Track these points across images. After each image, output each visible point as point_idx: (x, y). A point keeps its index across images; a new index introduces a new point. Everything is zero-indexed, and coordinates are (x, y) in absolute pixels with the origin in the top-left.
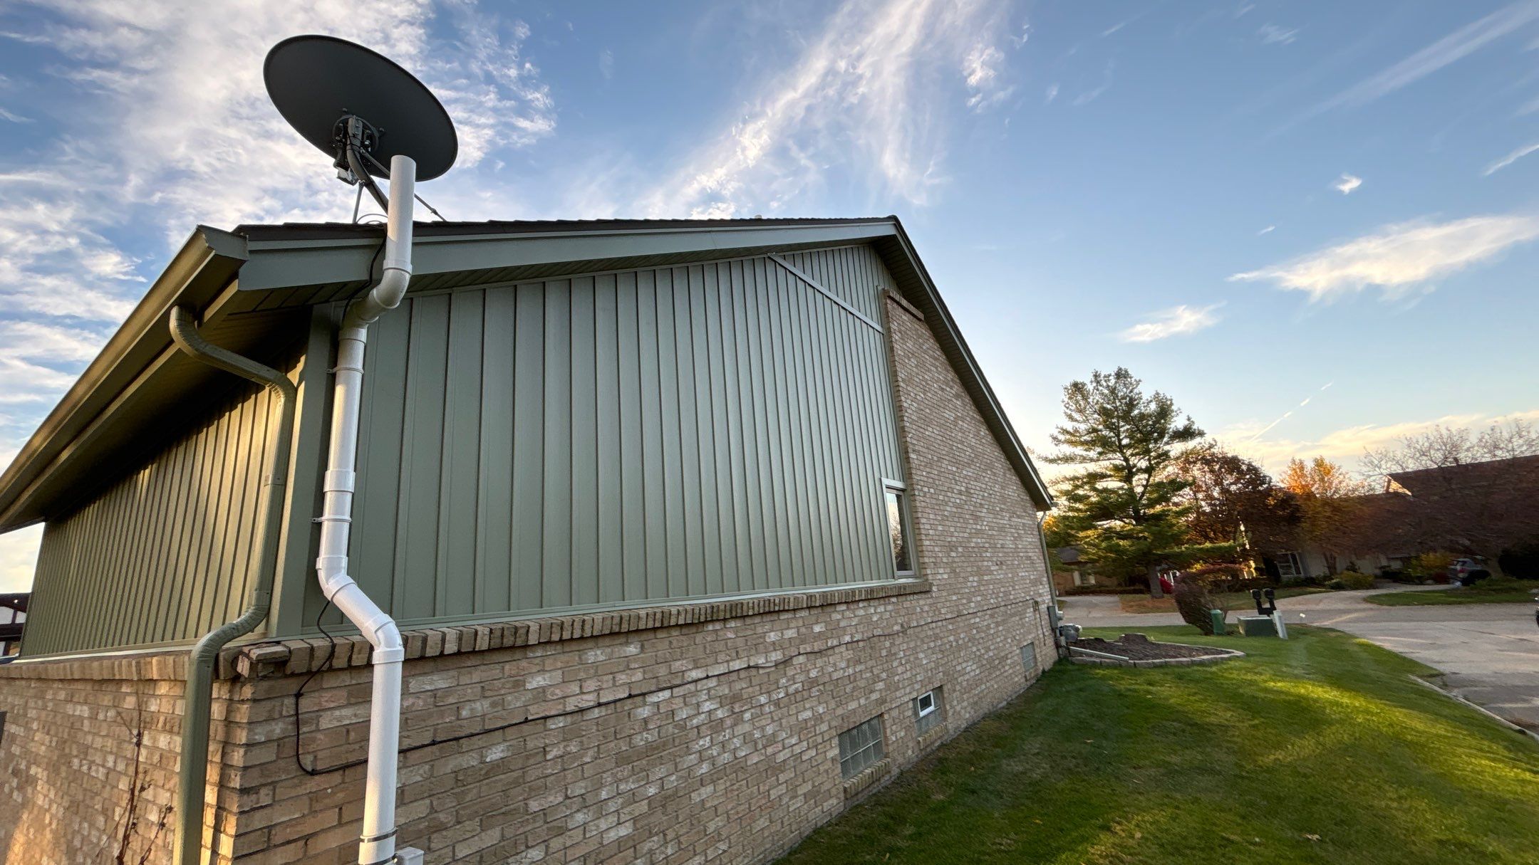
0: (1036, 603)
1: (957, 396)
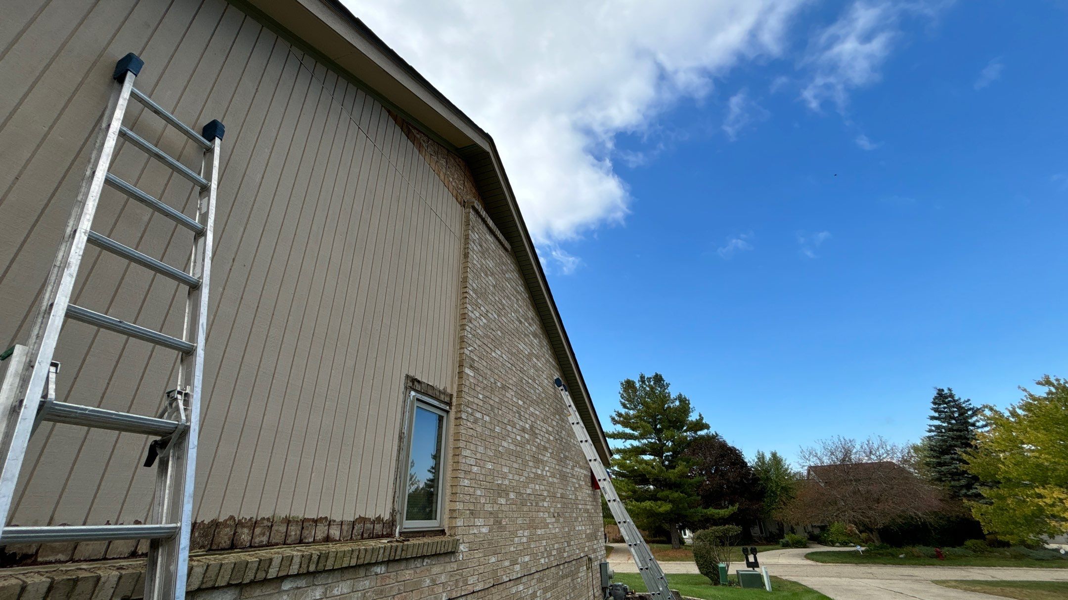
0: (590, 559)
1: (535, 335)
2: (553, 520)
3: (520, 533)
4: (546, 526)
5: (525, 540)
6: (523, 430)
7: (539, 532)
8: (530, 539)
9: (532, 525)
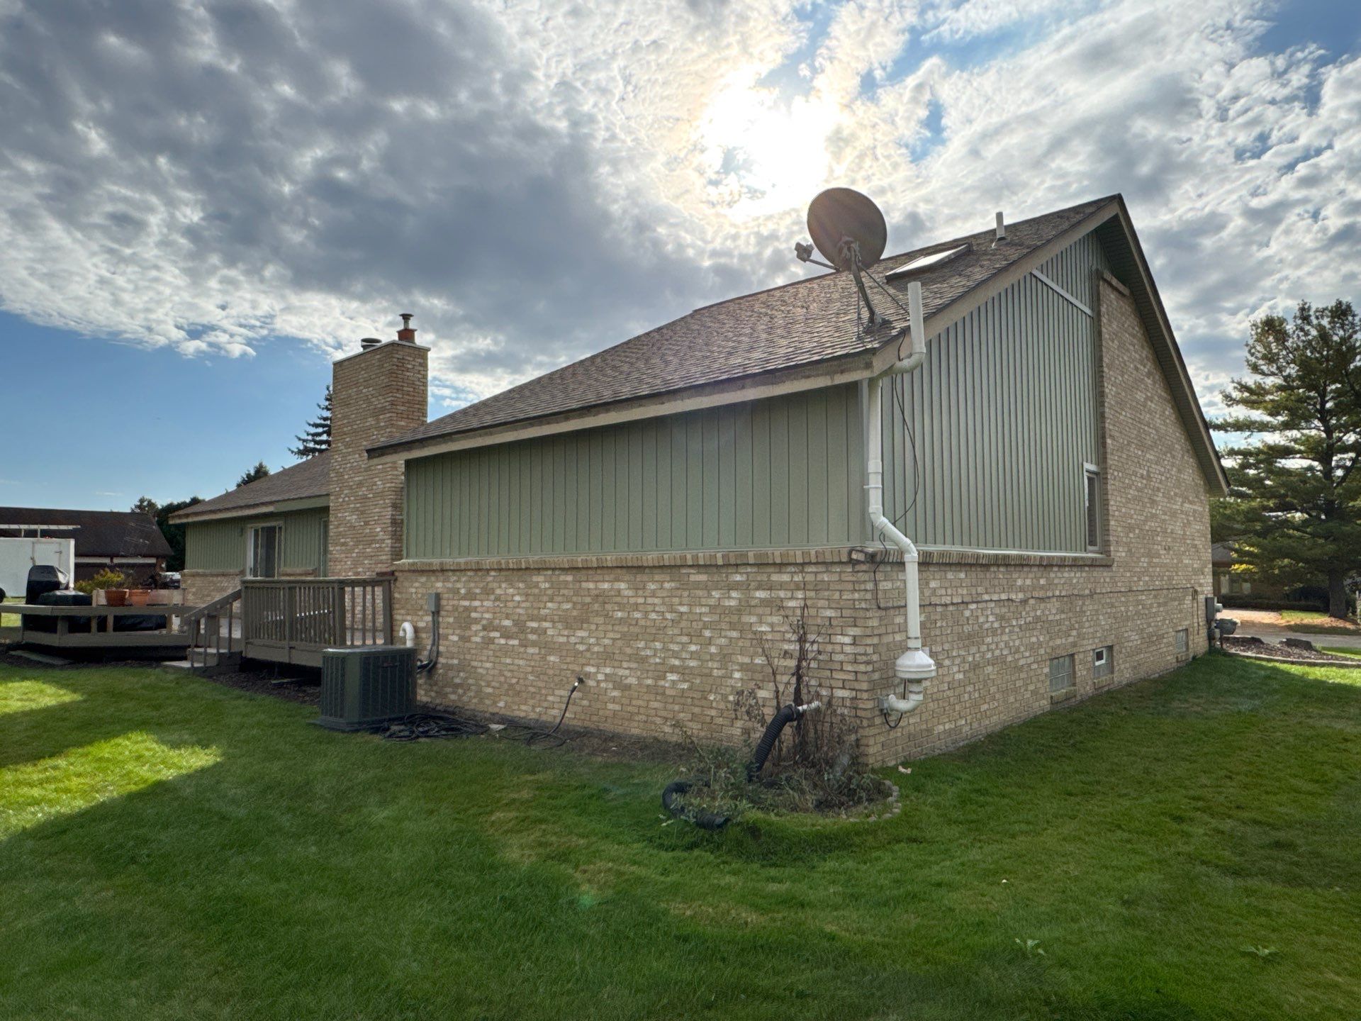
0: (1196, 592)
2: (1164, 552)
3: (1142, 559)
4: (1159, 556)
5: (1145, 565)
6: (1142, 476)
7: (1154, 560)
8: (1149, 563)
9: (1150, 555)
